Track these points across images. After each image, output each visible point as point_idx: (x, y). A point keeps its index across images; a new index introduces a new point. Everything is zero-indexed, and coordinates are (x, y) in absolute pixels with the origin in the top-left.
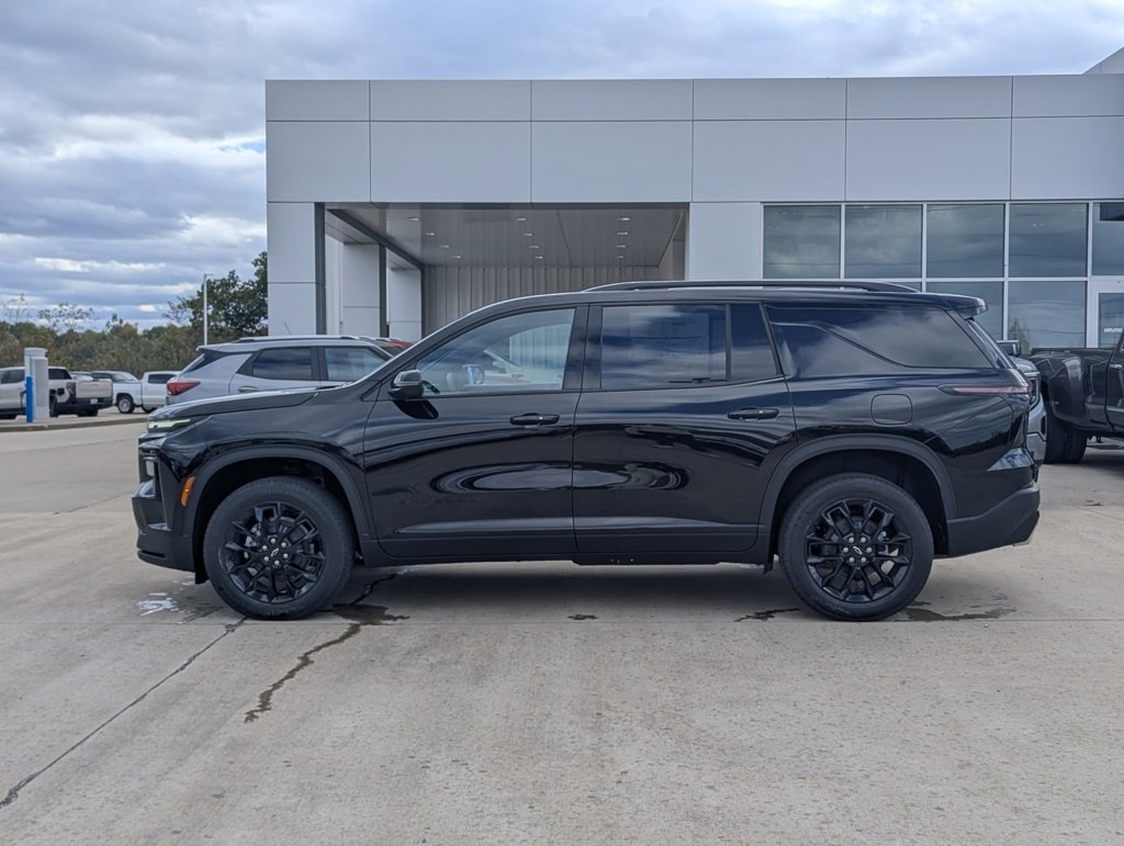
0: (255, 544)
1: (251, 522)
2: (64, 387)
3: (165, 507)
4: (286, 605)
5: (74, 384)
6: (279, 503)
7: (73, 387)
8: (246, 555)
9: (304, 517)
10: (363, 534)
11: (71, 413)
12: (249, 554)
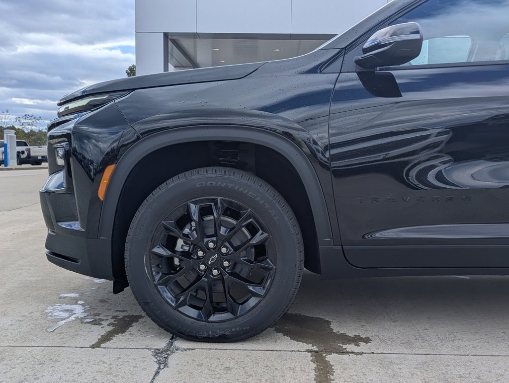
0: (187, 248)
1: (184, 220)
2: (24, 150)
3: (78, 202)
4: (225, 325)
5: (30, 149)
6: (219, 199)
7: (29, 150)
8: (176, 261)
9: (249, 217)
10: (324, 240)
11: (28, 164)
12: (180, 260)
